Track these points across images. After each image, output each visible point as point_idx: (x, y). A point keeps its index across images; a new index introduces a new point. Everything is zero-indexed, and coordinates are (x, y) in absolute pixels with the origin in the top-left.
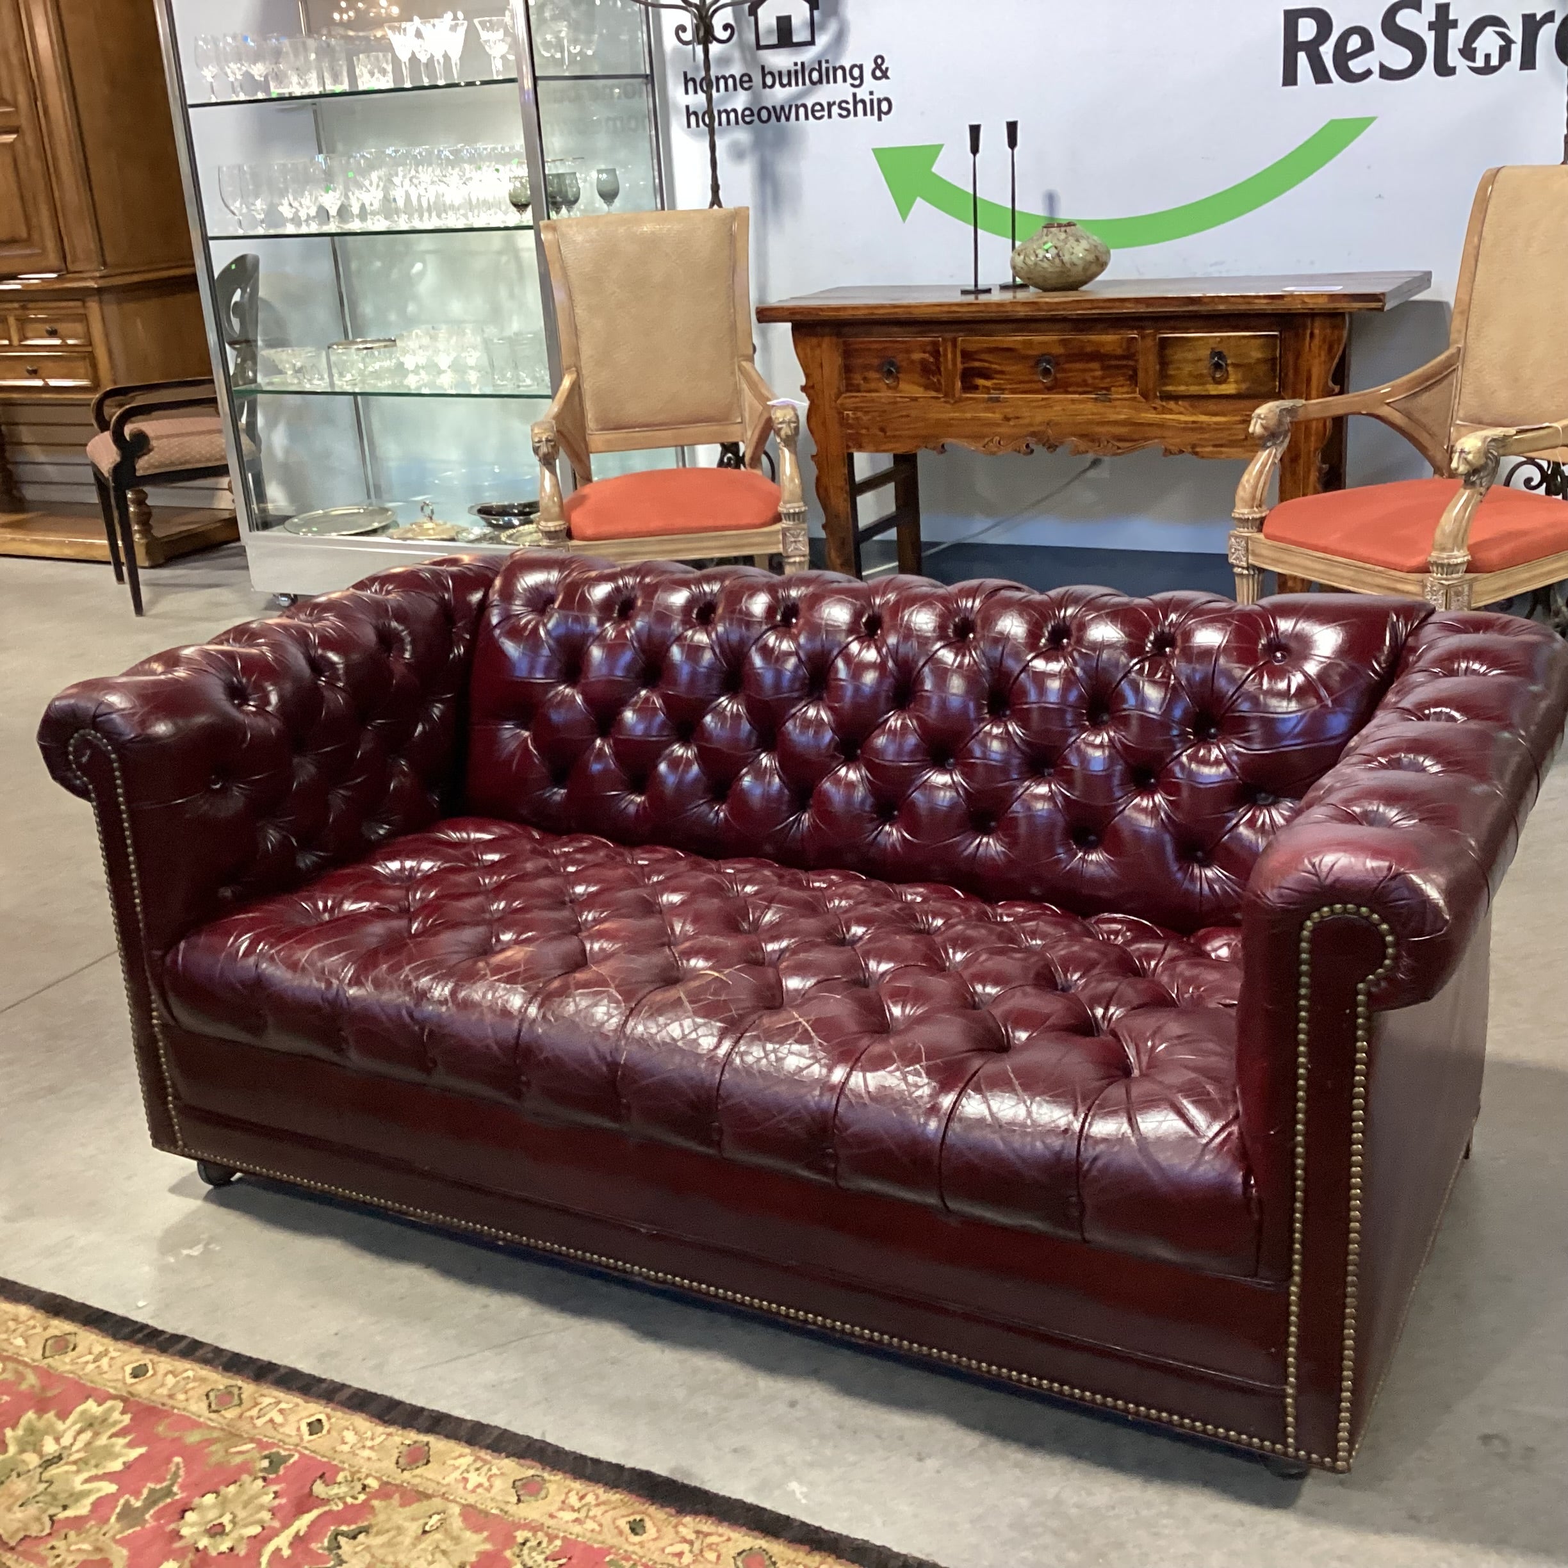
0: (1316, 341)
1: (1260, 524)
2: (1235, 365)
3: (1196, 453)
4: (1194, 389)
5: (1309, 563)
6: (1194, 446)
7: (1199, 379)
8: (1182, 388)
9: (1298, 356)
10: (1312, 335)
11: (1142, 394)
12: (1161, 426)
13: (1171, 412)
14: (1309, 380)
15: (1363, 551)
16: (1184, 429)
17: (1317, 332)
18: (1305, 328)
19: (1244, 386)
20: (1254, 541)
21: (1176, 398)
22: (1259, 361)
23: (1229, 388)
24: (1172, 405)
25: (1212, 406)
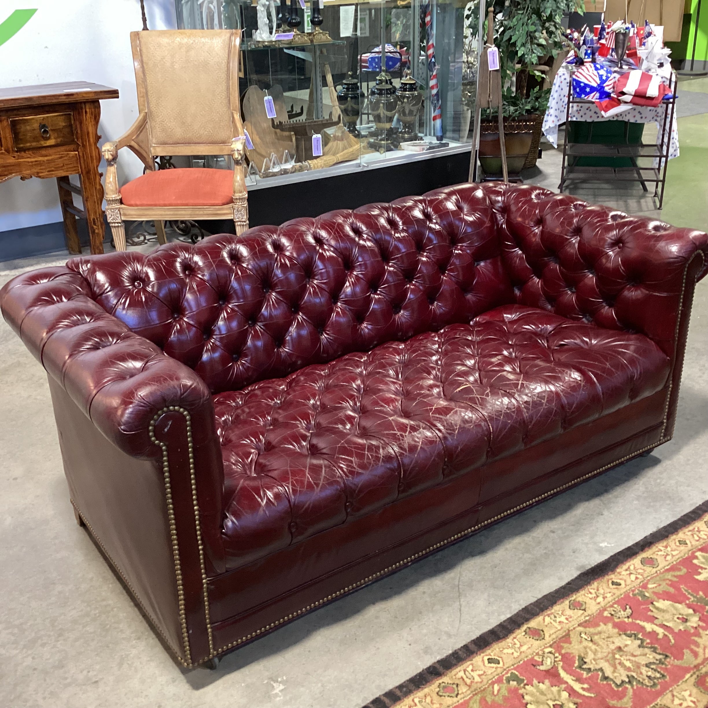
0: (88, 115)
1: (121, 202)
2: (52, 130)
3: (40, 177)
4: (34, 144)
5: (163, 213)
6: (38, 173)
7: (35, 139)
8: (28, 144)
9: (81, 123)
10: (86, 112)
11: (6, 150)
12: (19, 165)
13: (23, 157)
14: (88, 133)
15: (192, 202)
16: (32, 166)
17: (88, 110)
18: (82, 108)
19: (59, 140)
20: (122, 208)
21: (24, 150)
22: (64, 127)
23: (51, 142)
24: (23, 154)
25: (44, 152)
